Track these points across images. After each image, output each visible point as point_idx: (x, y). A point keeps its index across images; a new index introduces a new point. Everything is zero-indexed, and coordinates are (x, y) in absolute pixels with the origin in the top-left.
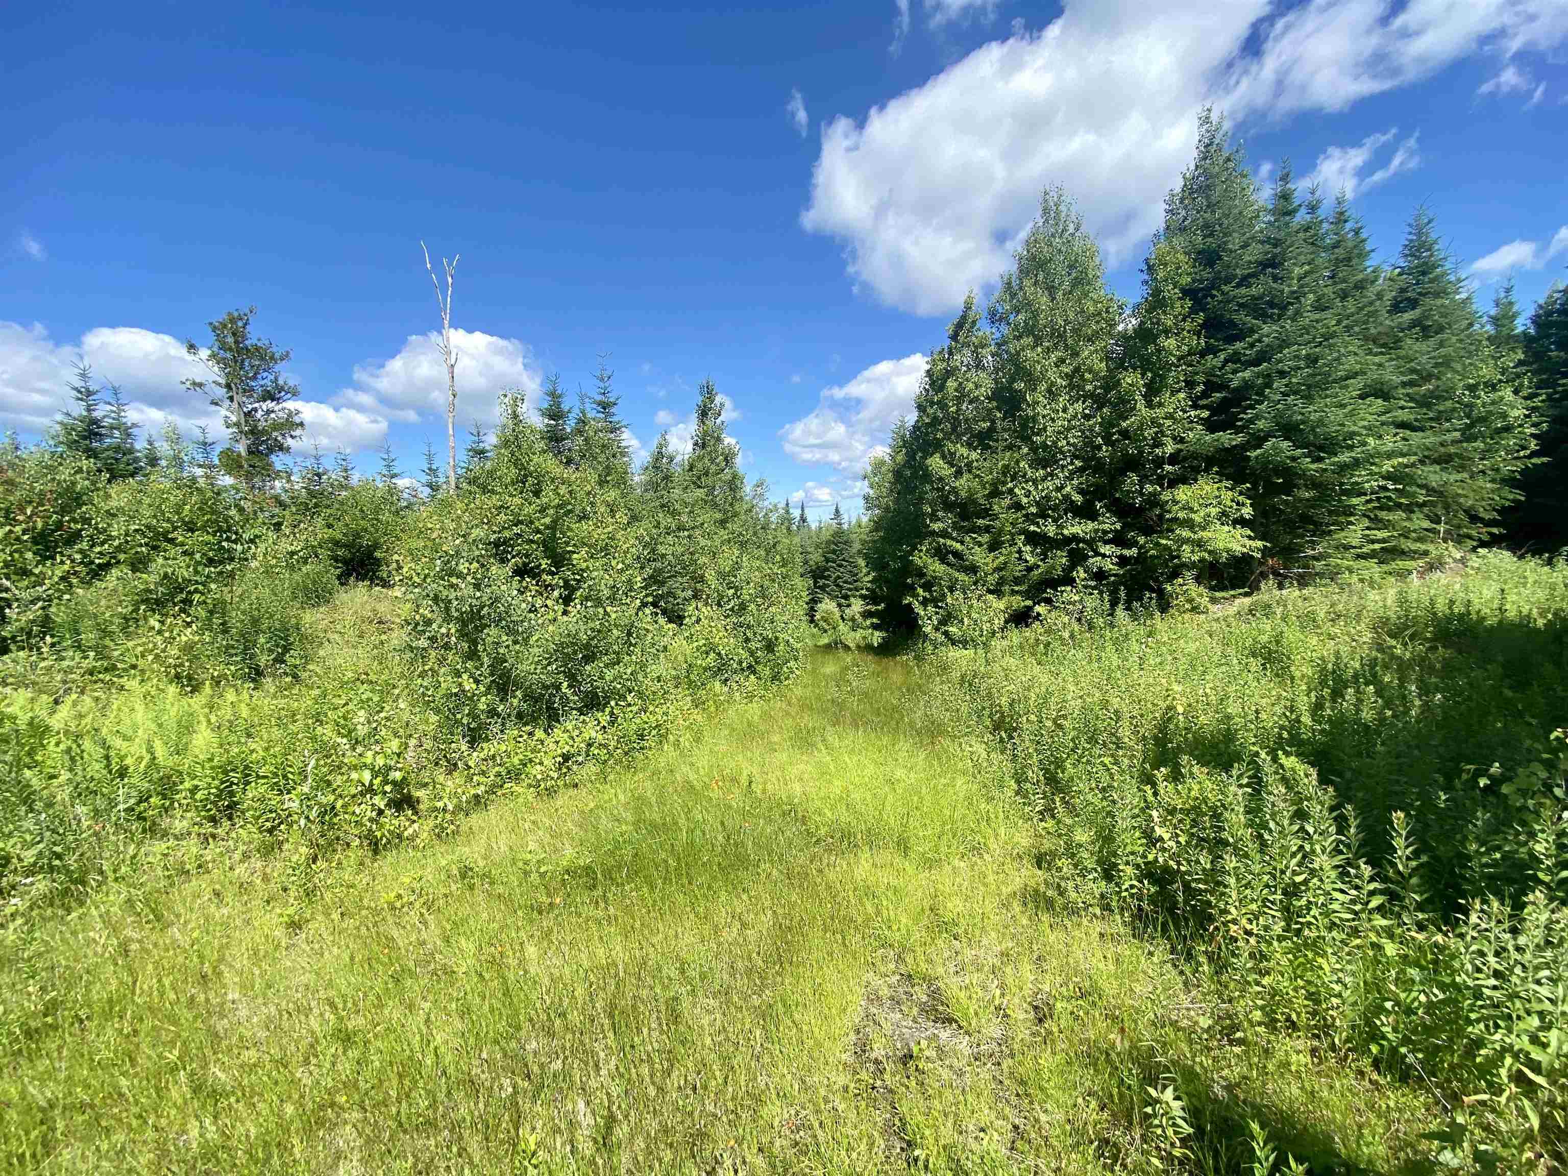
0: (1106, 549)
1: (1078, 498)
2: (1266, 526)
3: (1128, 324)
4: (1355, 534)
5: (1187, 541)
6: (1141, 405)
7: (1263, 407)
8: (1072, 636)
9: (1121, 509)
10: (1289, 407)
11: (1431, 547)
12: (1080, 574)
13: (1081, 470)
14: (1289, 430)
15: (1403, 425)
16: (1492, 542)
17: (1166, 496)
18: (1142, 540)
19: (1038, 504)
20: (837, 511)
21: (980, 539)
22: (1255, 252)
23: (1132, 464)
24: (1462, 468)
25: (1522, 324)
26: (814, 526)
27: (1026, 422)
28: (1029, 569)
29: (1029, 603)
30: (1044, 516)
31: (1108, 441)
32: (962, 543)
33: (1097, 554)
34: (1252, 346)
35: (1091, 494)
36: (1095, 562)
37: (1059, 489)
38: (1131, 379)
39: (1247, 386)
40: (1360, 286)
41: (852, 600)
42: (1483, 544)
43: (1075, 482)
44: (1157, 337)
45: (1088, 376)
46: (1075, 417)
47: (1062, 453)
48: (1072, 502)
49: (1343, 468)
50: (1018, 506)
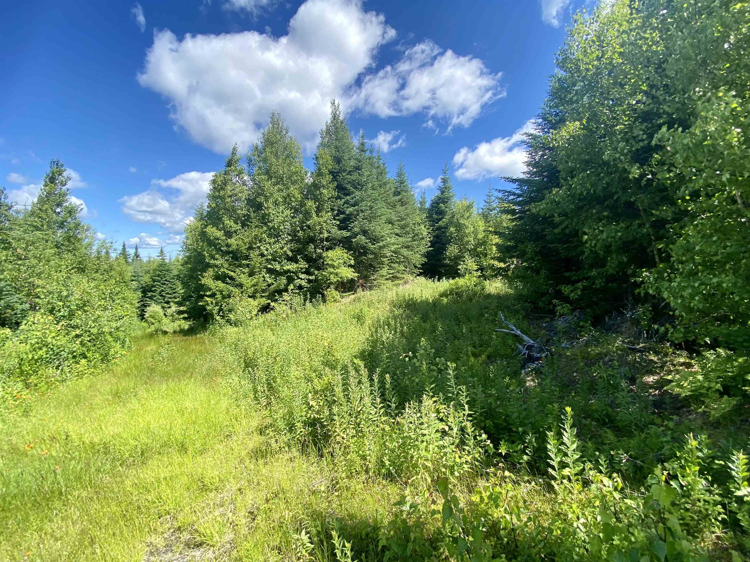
0: (302, 276)
1: (290, 253)
2: (359, 267)
3: (309, 180)
4: (384, 271)
5: (331, 273)
6: (314, 215)
7: (356, 223)
8: (287, 316)
9: (308, 259)
10: (364, 224)
11: (404, 276)
12: (291, 287)
13: (291, 241)
14: (365, 232)
15: (397, 235)
16: (420, 275)
17: (324, 255)
18: (316, 272)
19: (272, 255)
20: (162, 252)
21: (244, 270)
22: (352, 163)
23: (312, 240)
24: (412, 250)
25: (427, 205)
26: (145, 260)
27: (264, 216)
28: (269, 285)
29: (269, 301)
30: (275, 261)
31: (302, 229)
32: (235, 272)
33: (299, 278)
34: (353, 198)
35: (297, 252)
36: (298, 282)
37: (282, 248)
38: (310, 204)
39: (351, 214)
40: (385, 184)
41: (172, 304)
42: (418, 275)
43: (289, 246)
44: (320, 188)
45: (293, 199)
46: (287, 216)
47: (282, 232)
48: (288, 255)
49: (381, 248)
50: (262, 255)
